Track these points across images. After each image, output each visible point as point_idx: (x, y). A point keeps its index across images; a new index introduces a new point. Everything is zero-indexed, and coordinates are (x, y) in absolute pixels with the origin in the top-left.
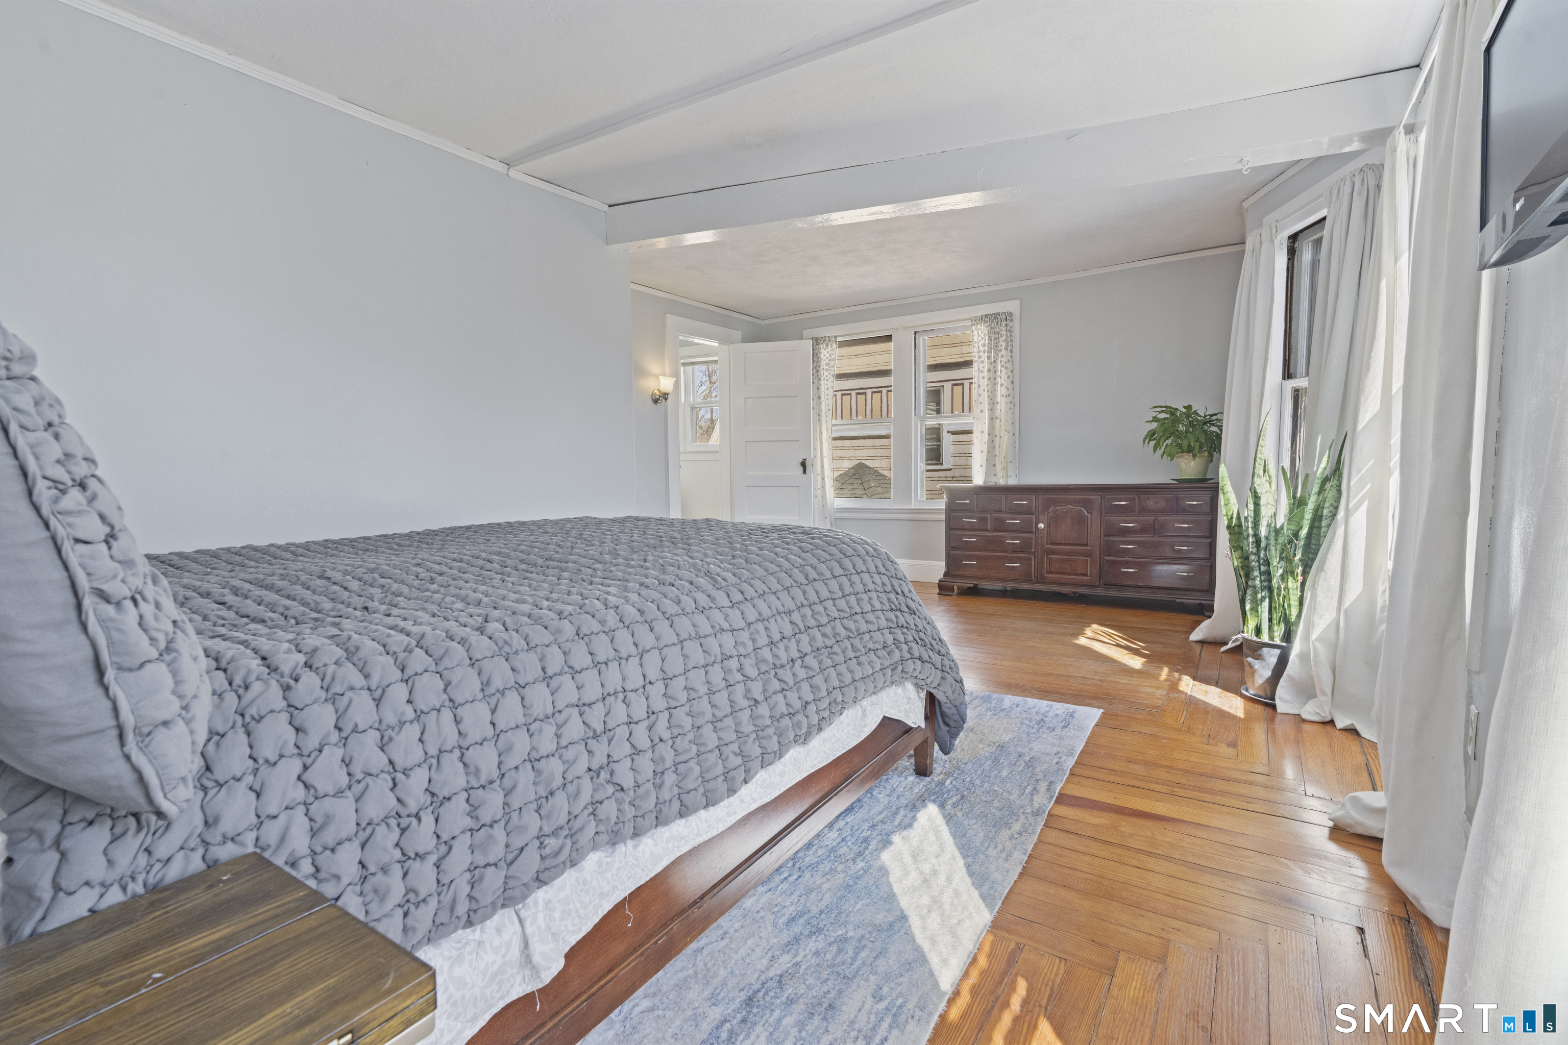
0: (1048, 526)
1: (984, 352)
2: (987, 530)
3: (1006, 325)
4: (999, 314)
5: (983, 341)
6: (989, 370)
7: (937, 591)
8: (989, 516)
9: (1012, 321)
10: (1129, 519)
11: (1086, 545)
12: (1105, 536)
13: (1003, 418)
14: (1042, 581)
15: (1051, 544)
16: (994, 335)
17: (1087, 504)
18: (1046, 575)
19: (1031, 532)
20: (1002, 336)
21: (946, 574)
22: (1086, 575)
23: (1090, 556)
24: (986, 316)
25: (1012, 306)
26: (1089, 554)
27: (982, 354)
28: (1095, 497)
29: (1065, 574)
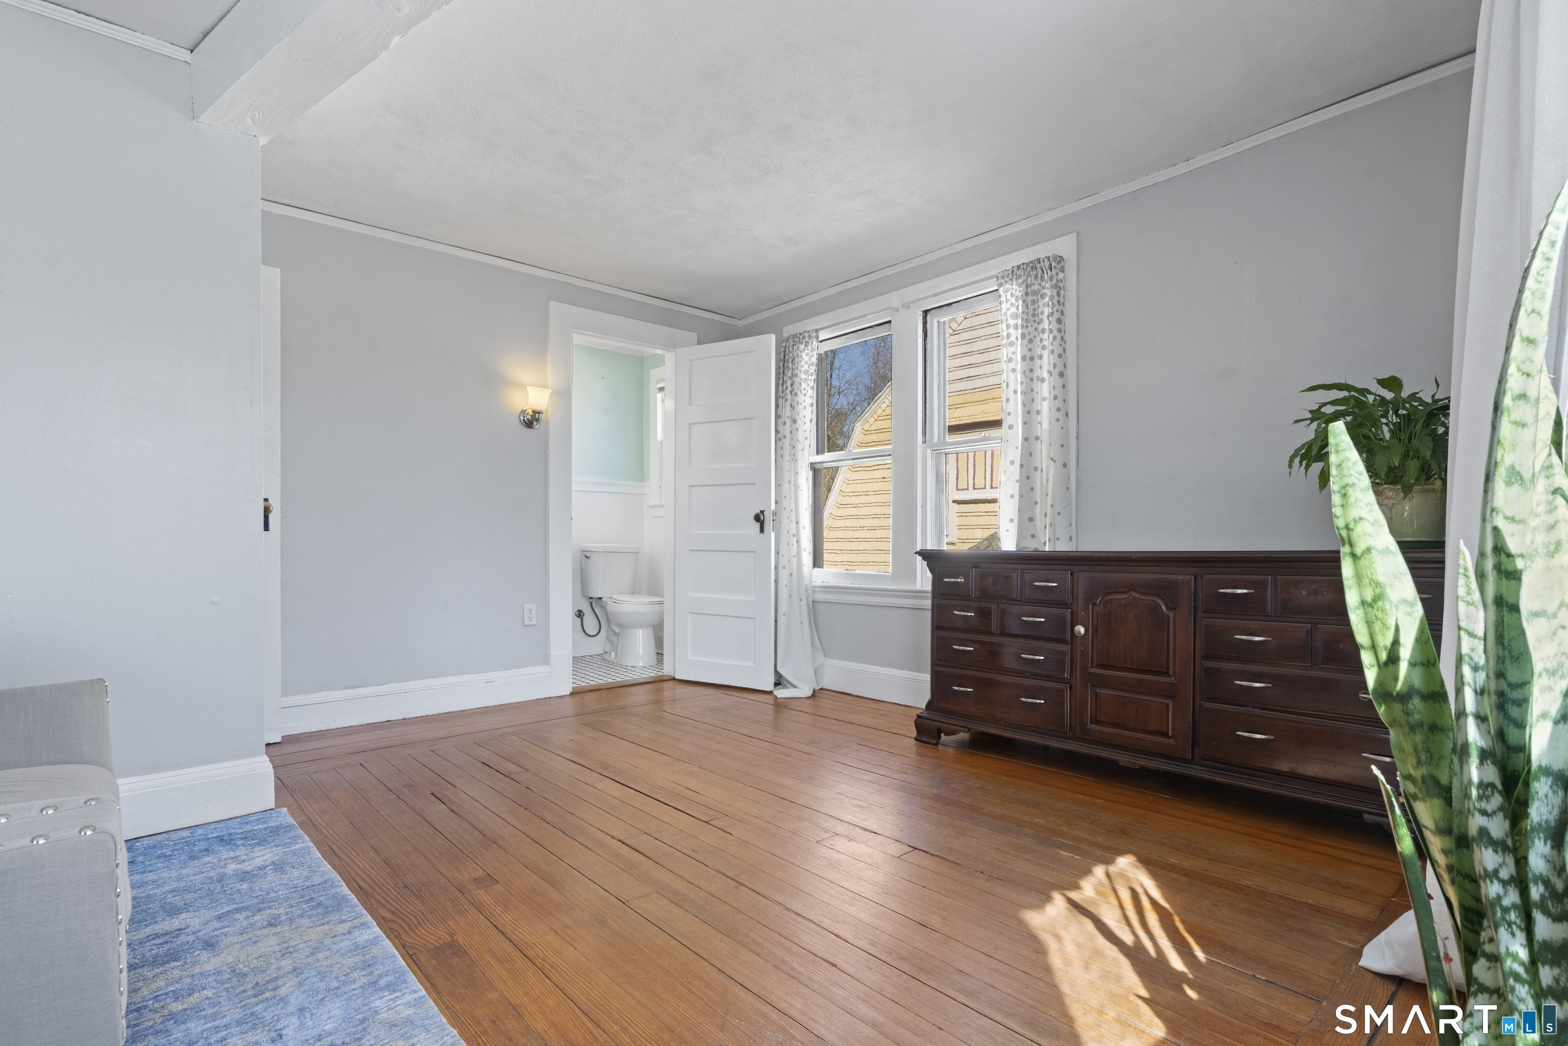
0: (1094, 630)
1: (1016, 327)
2: (992, 634)
3: (1051, 278)
4: (1039, 260)
5: (1013, 310)
6: (1024, 358)
7: (914, 733)
8: (993, 607)
9: (1062, 270)
10: (1254, 624)
11: (1166, 674)
12: (1206, 657)
13: (1045, 437)
14: (1085, 737)
15: (1100, 666)
16: (1030, 298)
17: (1166, 590)
18: (1090, 726)
19: (1062, 641)
20: (1043, 297)
21: (929, 706)
22: (1165, 734)
23: (1172, 697)
24: (1019, 267)
25: (1065, 246)
26: (1170, 693)
27: (1012, 330)
28: (1183, 577)
29: (1124, 728)
